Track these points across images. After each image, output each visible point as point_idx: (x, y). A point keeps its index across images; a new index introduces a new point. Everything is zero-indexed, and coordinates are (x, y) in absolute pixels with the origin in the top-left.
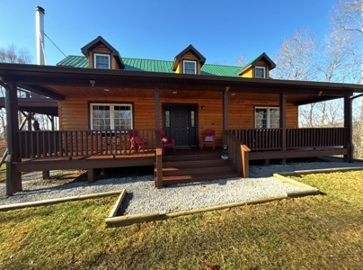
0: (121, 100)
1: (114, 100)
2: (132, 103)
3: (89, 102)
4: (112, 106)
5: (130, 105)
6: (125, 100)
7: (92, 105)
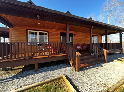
0: (43, 29)
1: (39, 29)
2: (48, 31)
3: (27, 30)
4: (38, 32)
5: (47, 32)
6: (45, 30)
7: (28, 31)
